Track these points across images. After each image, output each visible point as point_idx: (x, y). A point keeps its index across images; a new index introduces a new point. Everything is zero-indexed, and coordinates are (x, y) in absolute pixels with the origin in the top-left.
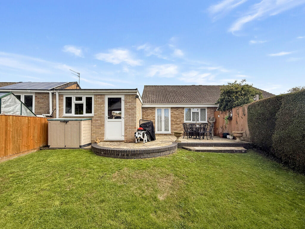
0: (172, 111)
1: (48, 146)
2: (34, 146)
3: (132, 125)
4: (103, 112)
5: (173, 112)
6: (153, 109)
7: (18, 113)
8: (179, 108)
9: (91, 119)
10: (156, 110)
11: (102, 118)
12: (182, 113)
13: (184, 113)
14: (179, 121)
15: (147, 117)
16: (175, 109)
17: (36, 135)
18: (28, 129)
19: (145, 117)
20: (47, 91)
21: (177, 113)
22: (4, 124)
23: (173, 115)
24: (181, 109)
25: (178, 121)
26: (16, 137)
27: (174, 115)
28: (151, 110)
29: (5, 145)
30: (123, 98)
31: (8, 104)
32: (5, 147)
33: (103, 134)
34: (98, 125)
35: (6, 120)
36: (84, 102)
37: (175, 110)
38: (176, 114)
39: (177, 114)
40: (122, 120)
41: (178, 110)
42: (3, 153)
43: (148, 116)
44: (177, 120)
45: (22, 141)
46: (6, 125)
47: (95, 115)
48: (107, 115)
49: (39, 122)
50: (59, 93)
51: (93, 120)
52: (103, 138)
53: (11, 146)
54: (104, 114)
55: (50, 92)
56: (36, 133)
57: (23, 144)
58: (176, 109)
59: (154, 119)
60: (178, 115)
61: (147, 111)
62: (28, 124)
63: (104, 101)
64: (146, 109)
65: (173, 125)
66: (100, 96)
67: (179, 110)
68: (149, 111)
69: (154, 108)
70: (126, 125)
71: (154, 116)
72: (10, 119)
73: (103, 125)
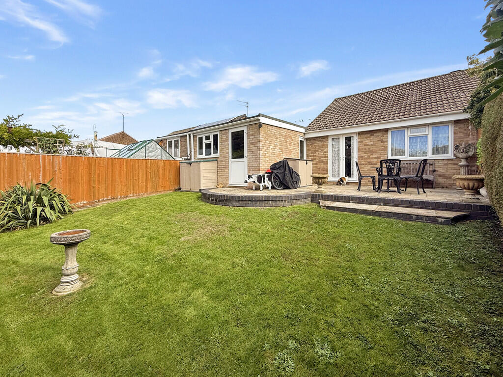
0: (359, 140)
1: (180, 189)
2: (170, 187)
3: (255, 165)
4: (227, 151)
5: (362, 142)
6: (324, 140)
7: (159, 158)
8: (375, 133)
9: (217, 160)
10: (330, 140)
11: (226, 157)
12: (383, 141)
13: (387, 142)
14: (375, 158)
15: (315, 154)
16: (366, 136)
17: (171, 177)
18: (164, 171)
19: (312, 153)
20: (185, 134)
21: (372, 143)
22: (145, 167)
23: (362, 147)
24: (380, 134)
25: (372, 158)
26: (154, 178)
27: (366, 147)
28: (320, 141)
29: (146, 183)
30: (245, 129)
31: (151, 150)
32: (146, 186)
33: (227, 178)
34: (222, 167)
35: (146, 163)
36: (211, 140)
37: (367, 138)
38: (367, 145)
39: (372, 145)
40: (245, 159)
41: (371, 135)
42: (145, 190)
43: (315, 151)
44: (371, 156)
45: (159, 182)
46: (146, 167)
47: (220, 155)
48: (230, 154)
49: (174, 165)
50: (193, 134)
51: (219, 161)
52: (227, 182)
53: (150, 185)
54: (228, 153)
55: (187, 134)
56: (171, 175)
57: (160, 184)
58: (369, 135)
59: (325, 157)
60: (373, 147)
61: (315, 144)
62: (164, 167)
63: (228, 137)
64: (312, 141)
65: (363, 166)
66: (224, 132)
67: (377, 136)
68: (318, 143)
69: (327, 137)
70: (249, 165)
71: (325, 152)
72: (149, 163)
73: (227, 167)
